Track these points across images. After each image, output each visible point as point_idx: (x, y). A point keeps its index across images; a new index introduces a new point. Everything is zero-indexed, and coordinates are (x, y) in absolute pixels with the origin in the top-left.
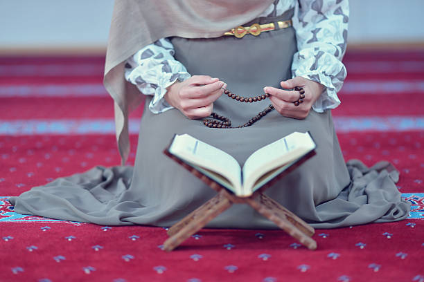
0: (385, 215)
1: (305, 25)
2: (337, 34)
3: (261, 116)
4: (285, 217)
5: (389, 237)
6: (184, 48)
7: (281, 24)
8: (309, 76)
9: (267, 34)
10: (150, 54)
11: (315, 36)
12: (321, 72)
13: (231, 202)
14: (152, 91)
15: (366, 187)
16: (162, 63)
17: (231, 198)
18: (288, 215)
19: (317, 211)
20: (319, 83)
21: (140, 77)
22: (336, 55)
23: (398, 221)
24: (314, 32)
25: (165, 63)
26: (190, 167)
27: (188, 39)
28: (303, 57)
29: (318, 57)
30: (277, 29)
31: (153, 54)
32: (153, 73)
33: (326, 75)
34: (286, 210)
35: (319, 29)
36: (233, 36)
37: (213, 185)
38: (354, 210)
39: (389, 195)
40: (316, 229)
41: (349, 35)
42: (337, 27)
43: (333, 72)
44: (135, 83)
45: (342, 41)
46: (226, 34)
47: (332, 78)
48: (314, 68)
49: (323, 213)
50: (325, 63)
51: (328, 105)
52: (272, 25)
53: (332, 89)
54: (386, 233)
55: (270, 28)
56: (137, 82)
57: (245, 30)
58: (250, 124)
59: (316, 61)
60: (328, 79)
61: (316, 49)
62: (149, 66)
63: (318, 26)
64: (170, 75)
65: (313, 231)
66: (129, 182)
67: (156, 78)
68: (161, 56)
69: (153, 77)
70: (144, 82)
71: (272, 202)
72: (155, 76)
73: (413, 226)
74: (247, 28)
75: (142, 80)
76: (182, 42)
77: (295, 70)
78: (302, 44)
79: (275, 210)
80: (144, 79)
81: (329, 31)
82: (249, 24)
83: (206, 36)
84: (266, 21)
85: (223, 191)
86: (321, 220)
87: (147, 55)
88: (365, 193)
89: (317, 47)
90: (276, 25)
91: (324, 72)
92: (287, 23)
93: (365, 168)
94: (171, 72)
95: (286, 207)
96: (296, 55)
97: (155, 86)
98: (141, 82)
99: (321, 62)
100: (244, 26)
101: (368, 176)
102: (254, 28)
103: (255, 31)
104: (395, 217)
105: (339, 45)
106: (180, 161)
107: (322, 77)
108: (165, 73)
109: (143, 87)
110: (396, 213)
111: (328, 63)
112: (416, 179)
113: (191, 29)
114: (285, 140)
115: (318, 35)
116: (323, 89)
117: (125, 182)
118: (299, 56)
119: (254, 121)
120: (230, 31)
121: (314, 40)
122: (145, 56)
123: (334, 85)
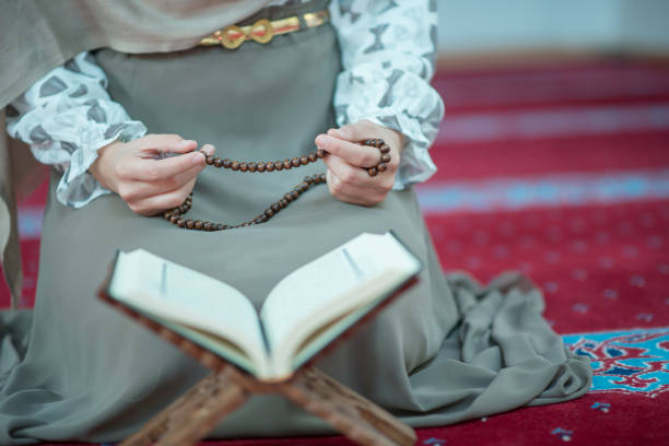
0: (547, 388)
1: (355, 17)
2: (419, 34)
3: (289, 201)
4: (356, 413)
5: (566, 438)
6: (124, 72)
7: (310, 18)
8: (379, 118)
9: (284, 40)
10: (59, 86)
11: (378, 39)
12: (400, 110)
13: (246, 393)
14: (62, 156)
15: (491, 327)
16: (86, 104)
17: (246, 383)
18: (363, 406)
19: (415, 385)
20: (398, 132)
21: (39, 127)
22: (423, 76)
23: (573, 400)
24: (377, 31)
25: (94, 105)
26: (155, 325)
27: (129, 55)
28: (360, 80)
29: (393, 80)
30: (303, 28)
31: (65, 87)
32: (68, 121)
33: (410, 117)
34: (354, 394)
35: (385, 27)
36: (220, 46)
37: (207, 360)
38: (486, 382)
39: (539, 342)
40: (417, 429)
41: (441, 35)
42: (419, 21)
43: (422, 110)
44: (29, 141)
45: (429, 48)
46: (205, 41)
47: (421, 121)
48: (385, 102)
49: (424, 393)
50: (407, 94)
51: (412, 175)
52: (293, 21)
53: (422, 145)
54: (558, 430)
55: (288, 27)
56: (33, 138)
57: (242, 34)
58: (267, 217)
59: (390, 89)
60: (415, 124)
61: (386, 65)
62: (59, 110)
63: (381, 20)
64: (104, 127)
65: (412, 434)
66: (25, 342)
67: (75, 130)
68: (83, 91)
69: (69, 129)
70: (50, 138)
71: (327, 382)
72: (70, 126)
73: (606, 410)
74: (246, 29)
75: (44, 133)
76: (117, 60)
77: (346, 106)
78: (353, 54)
79: (338, 400)
80: (49, 132)
81: (404, 30)
82: (250, 20)
83: (165, 48)
84: (282, 14)
85: (229, 371)
86: (423, 408)
87: (52, 88)
88: (493, 342)
89: (385, 60)
90: (302, 21)
91: (405, 112)
92: (320, 16)
93: (477, 287)
94: (105, 120)
95: (355, 390)
96: (343, 78)
97: (69, 147)
98: (42, 138)
99: (398, 91)
100: (239, 24)
101: (487, 303)
102: (259, 28)
103: (261, 34)
104: (567, 392)
105: (425, 56)
106: (133, 313)
107: (402, 119)
108: (93, 122)
109: (46, 148)
110: (568, 383)
111: (413, 93)
112: (575, 302)
113: (135, 36)
114: (345, 251)
115: (386, 38)
116: (406, 142)
117: (16, 343)
118: (352, 79)
119: (275, 211)
120: (212, 35)
121: (377, 47)
122: (49, 89)
123: (426, 135)
